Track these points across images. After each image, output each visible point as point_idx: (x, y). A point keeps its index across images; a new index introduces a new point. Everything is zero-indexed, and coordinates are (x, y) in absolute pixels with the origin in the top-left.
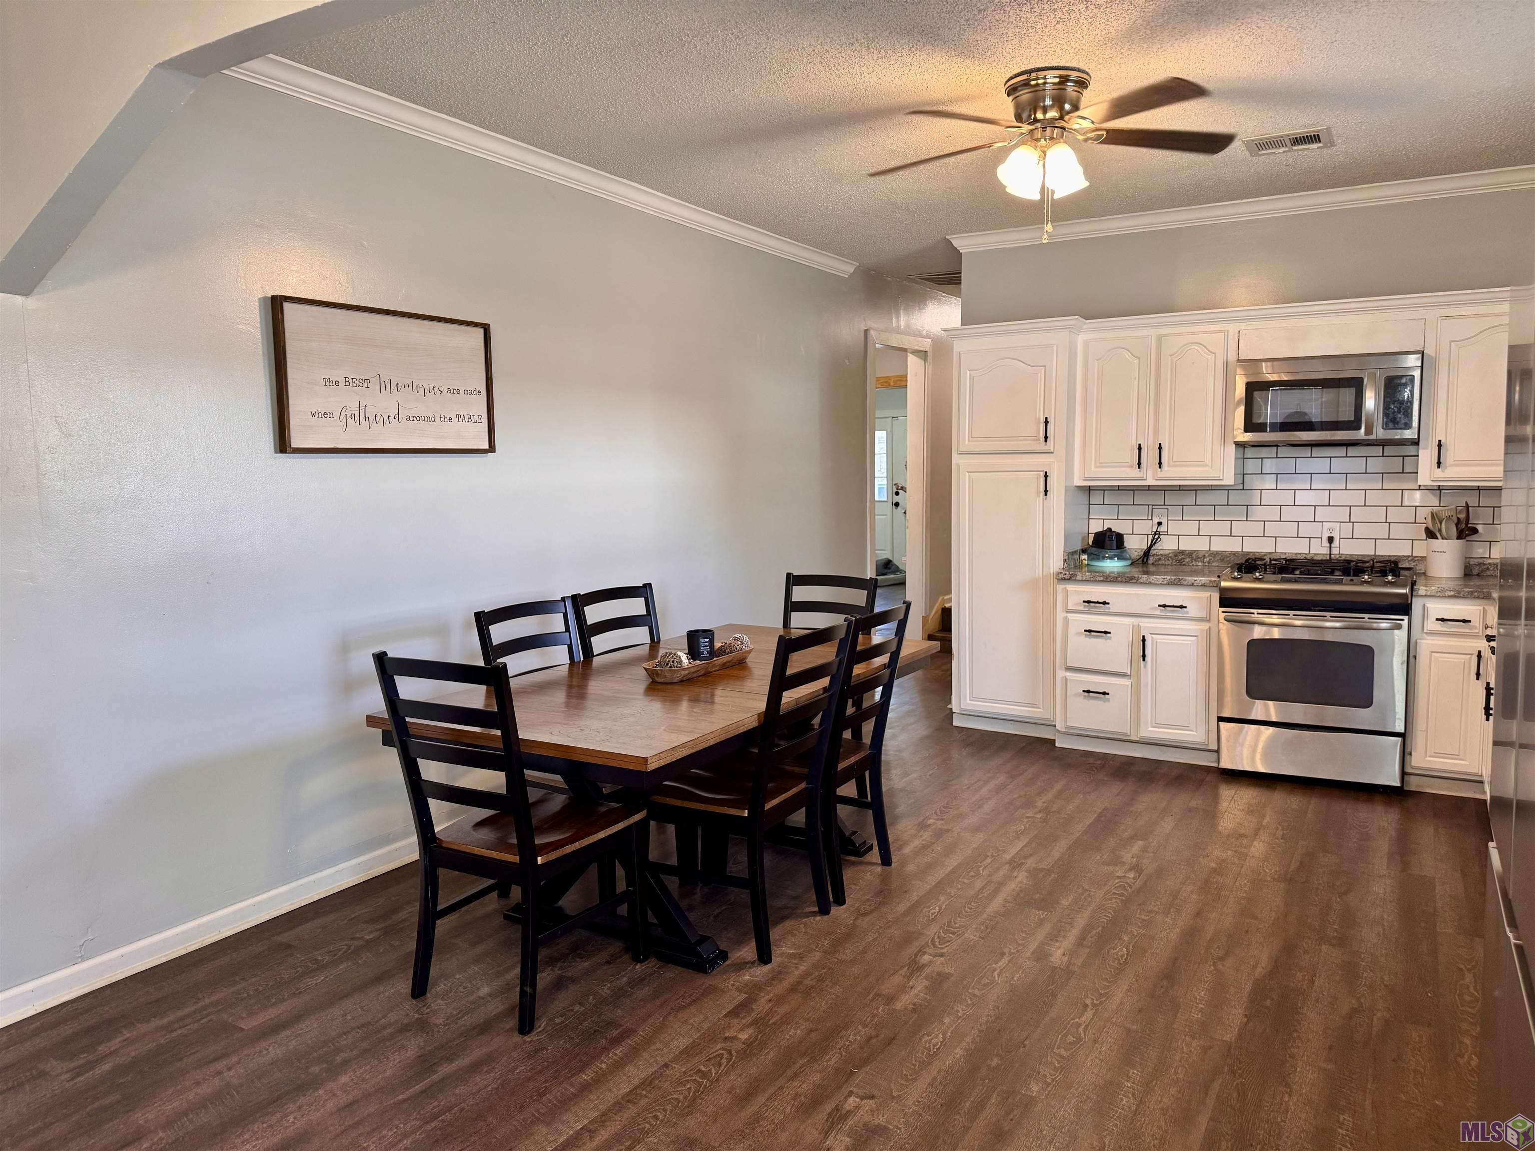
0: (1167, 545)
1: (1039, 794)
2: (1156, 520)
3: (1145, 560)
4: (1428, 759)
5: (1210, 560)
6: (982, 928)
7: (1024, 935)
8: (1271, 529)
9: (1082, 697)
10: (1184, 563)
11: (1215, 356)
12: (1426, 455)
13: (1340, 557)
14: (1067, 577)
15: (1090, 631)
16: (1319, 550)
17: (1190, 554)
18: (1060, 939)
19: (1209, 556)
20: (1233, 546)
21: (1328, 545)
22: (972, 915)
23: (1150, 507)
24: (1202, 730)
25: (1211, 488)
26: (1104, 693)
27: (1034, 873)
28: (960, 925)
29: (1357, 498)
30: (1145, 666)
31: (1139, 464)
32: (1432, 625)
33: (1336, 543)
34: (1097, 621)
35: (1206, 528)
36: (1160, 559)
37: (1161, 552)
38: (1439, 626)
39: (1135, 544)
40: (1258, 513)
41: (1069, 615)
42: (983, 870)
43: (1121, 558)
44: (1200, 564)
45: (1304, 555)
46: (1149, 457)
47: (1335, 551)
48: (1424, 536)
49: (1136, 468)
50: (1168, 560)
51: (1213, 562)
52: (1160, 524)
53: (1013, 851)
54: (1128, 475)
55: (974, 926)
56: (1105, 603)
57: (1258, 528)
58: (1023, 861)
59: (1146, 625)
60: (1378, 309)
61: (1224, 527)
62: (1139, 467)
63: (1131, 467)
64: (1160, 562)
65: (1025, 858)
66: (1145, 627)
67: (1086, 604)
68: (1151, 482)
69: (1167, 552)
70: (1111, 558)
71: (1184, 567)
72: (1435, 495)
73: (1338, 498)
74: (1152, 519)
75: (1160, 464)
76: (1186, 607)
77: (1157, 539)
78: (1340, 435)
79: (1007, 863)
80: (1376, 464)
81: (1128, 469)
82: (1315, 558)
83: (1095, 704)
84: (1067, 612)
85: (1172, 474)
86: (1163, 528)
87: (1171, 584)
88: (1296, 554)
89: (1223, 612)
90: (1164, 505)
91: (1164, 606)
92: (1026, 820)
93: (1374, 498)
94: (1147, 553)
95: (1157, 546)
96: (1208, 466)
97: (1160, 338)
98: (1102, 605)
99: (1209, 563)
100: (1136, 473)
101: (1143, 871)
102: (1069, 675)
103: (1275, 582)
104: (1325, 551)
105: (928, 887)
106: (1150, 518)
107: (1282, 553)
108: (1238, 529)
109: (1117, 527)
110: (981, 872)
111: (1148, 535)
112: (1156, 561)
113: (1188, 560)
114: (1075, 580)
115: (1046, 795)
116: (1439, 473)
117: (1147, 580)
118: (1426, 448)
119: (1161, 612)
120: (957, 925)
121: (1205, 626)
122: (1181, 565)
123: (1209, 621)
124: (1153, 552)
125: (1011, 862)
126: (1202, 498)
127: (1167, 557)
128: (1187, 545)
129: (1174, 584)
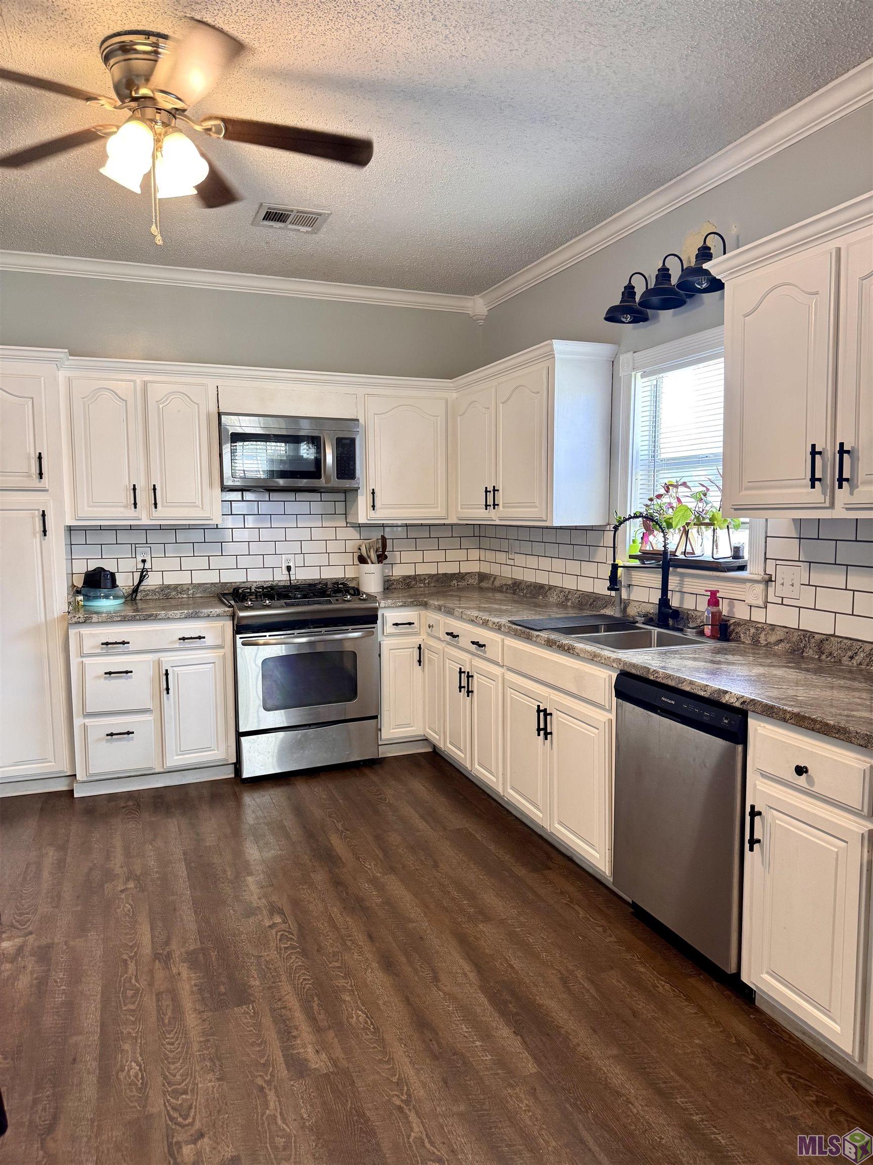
0: (153, 581)
1: (108, 858)
2: (140, 558)
3: (134, 597)
4: (392, 731)
5: (194, 592)
6: (208, 1064)
7: (258, 1049)
8: (243, 562)
9: (105, 741)
10: (170, 597)
11: (198, 407)
12: (363, 501)
13: (297, 582)
14: (81, 620)
15: (110, 673)
16: (281, 577)
17: (176, 587)
18: (295, 1033)
19: (193, 588)
20: (212, 578)
21: (287, 573)
22: (182, 1052)
23: (133, 545)
24: (223, 747)
25: (189, 528)
26: (128, 733)
27: (192, 960)
28: (182, 1076)
29: (305, 534)
30: (168, 699)
31: (135, 504)
32: (389, 629)
33: (292, 572)
34: (117, 662)
35: (188, 563)
36: (147, 595)
37: (148, 588)
38: (394, 630)
39: (125, 582)
40: (230, 548)
41: (84, 659)
42: (137, 981)
43: (116, 597)
44: (185, 596)
45: (271, 583)
46: (144, 497)
47: (293, 578)
48: (356, 561)
49: (131, 508)
50: (155, 595)
51: (197, 594)
52: (144, 561)
53: (146, 939)
54: (122, 514)
55: (198, 1068)
56: (124, 643)
57: (231, 562)
58: (167, 949)
59: (168, 660)
60: (326, 382)
61: (203, 563)
62: (135, 507)
63: (126, 507)
64: (148, 598)
65: (167, 943)
66: (166, 662)
67: (105, 646)
68: (145, 521)
69: (154, 587)
70: (107, 597)
71: (170, 600)
72: (356, 531)
73: (292, 534)
74: (136, 557)
75: (156, 504)
76: (204, 638)
77: (146, 575)
78: (303, 482)
79: (154, 961)
80: (317, 507)
81: (122, 509)
82: (279, 584)
83: (120, 745)
84: (82, 657)
85: (166, 514)
86: (148, 566)
87: (188, 617)
88: (264, 582)
89: (240, 638)
90: (147, 543)
91: (184, 639)
92: (123, 896)
93: (317, 534)
94: (136, 590)
95: (143, 584)
96: (199, 507)
97: (145, 384)
98: (121, 645)
99: (193, 594)
100: (131, 513)
101: (282, 909)
102: (87, 721)
103: (281, 607)
104: (286, 578)
105: (96, 1038)
106: (134, 556)
107: (254, 582)
108: (216, 562)
109: (110, 566)
110: (138, 985)
111: (133, 572)
112: (144, 597)
113: (174, 593)
114: (91, 622)
115: (115, 857)
116: (372, 514)
117: (166, 616)
118: (362, 495)
119: (180, 645)
120: (178, 1077)
121: (221, 652)
122: (168, 598)
123: (223, 647)
124: (141, 588)
125: (156, 956)
126: (182, 536)
127: (154, 592)
128: (172, 579)
129: (192, 617)
